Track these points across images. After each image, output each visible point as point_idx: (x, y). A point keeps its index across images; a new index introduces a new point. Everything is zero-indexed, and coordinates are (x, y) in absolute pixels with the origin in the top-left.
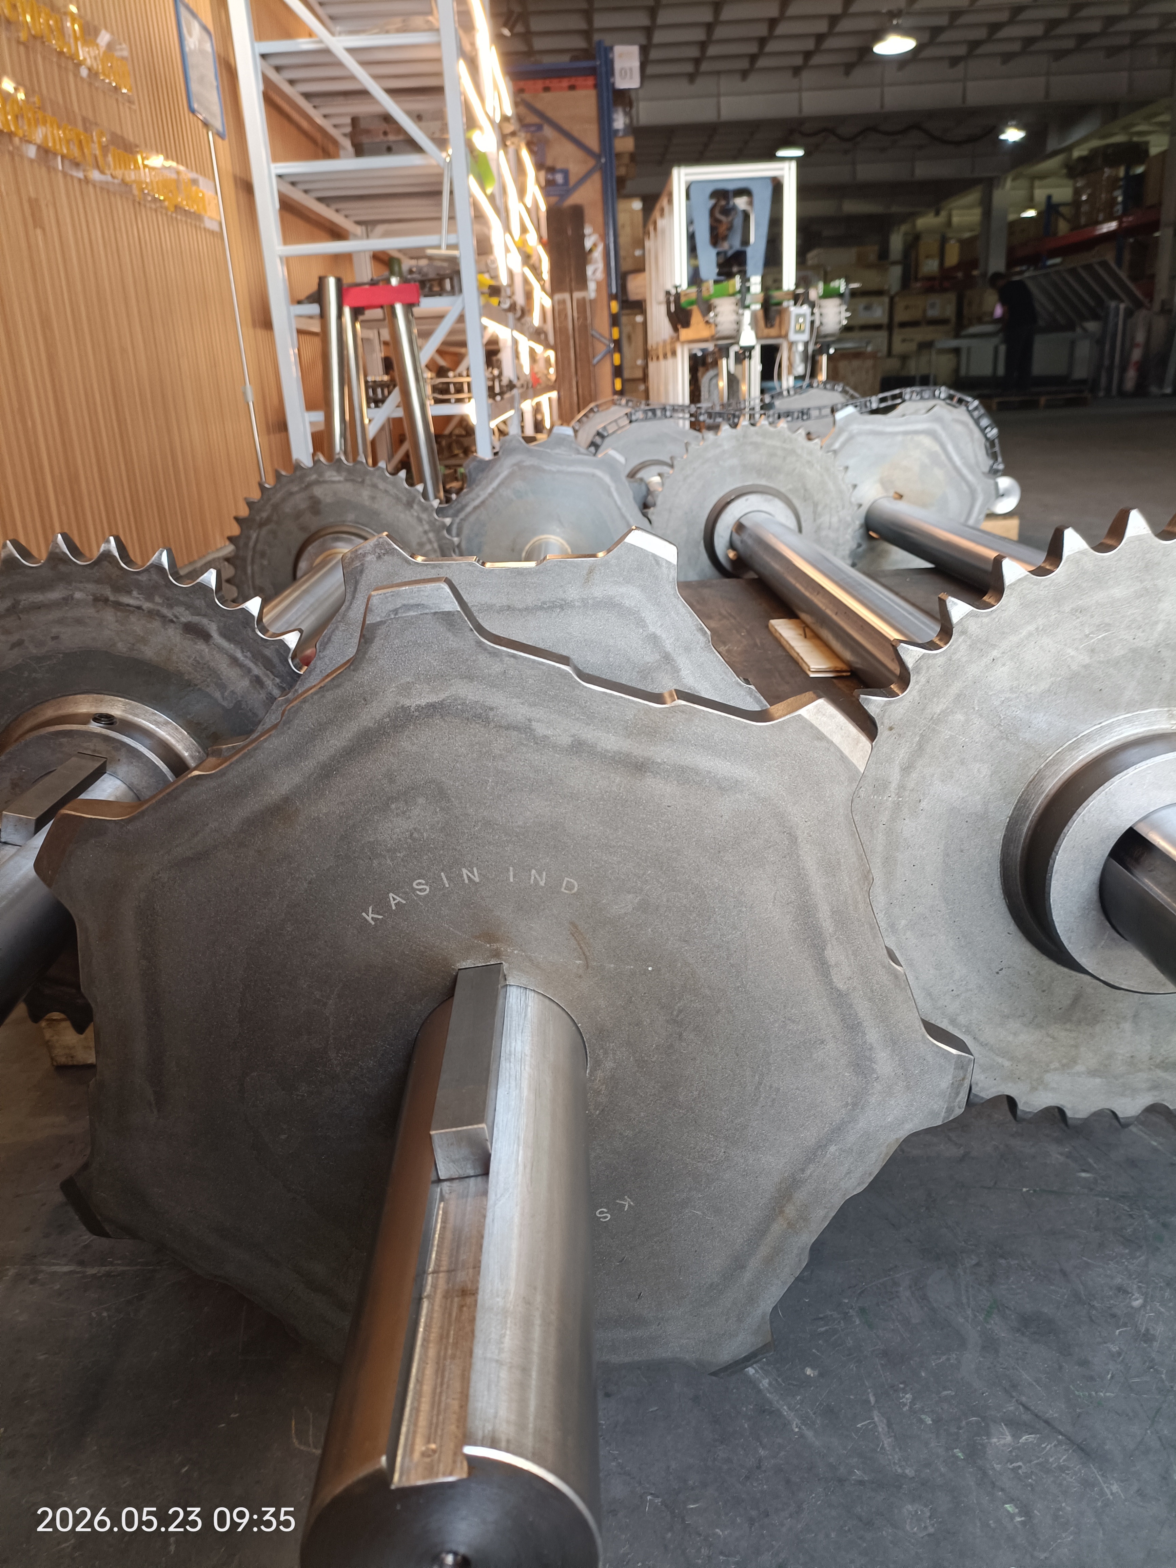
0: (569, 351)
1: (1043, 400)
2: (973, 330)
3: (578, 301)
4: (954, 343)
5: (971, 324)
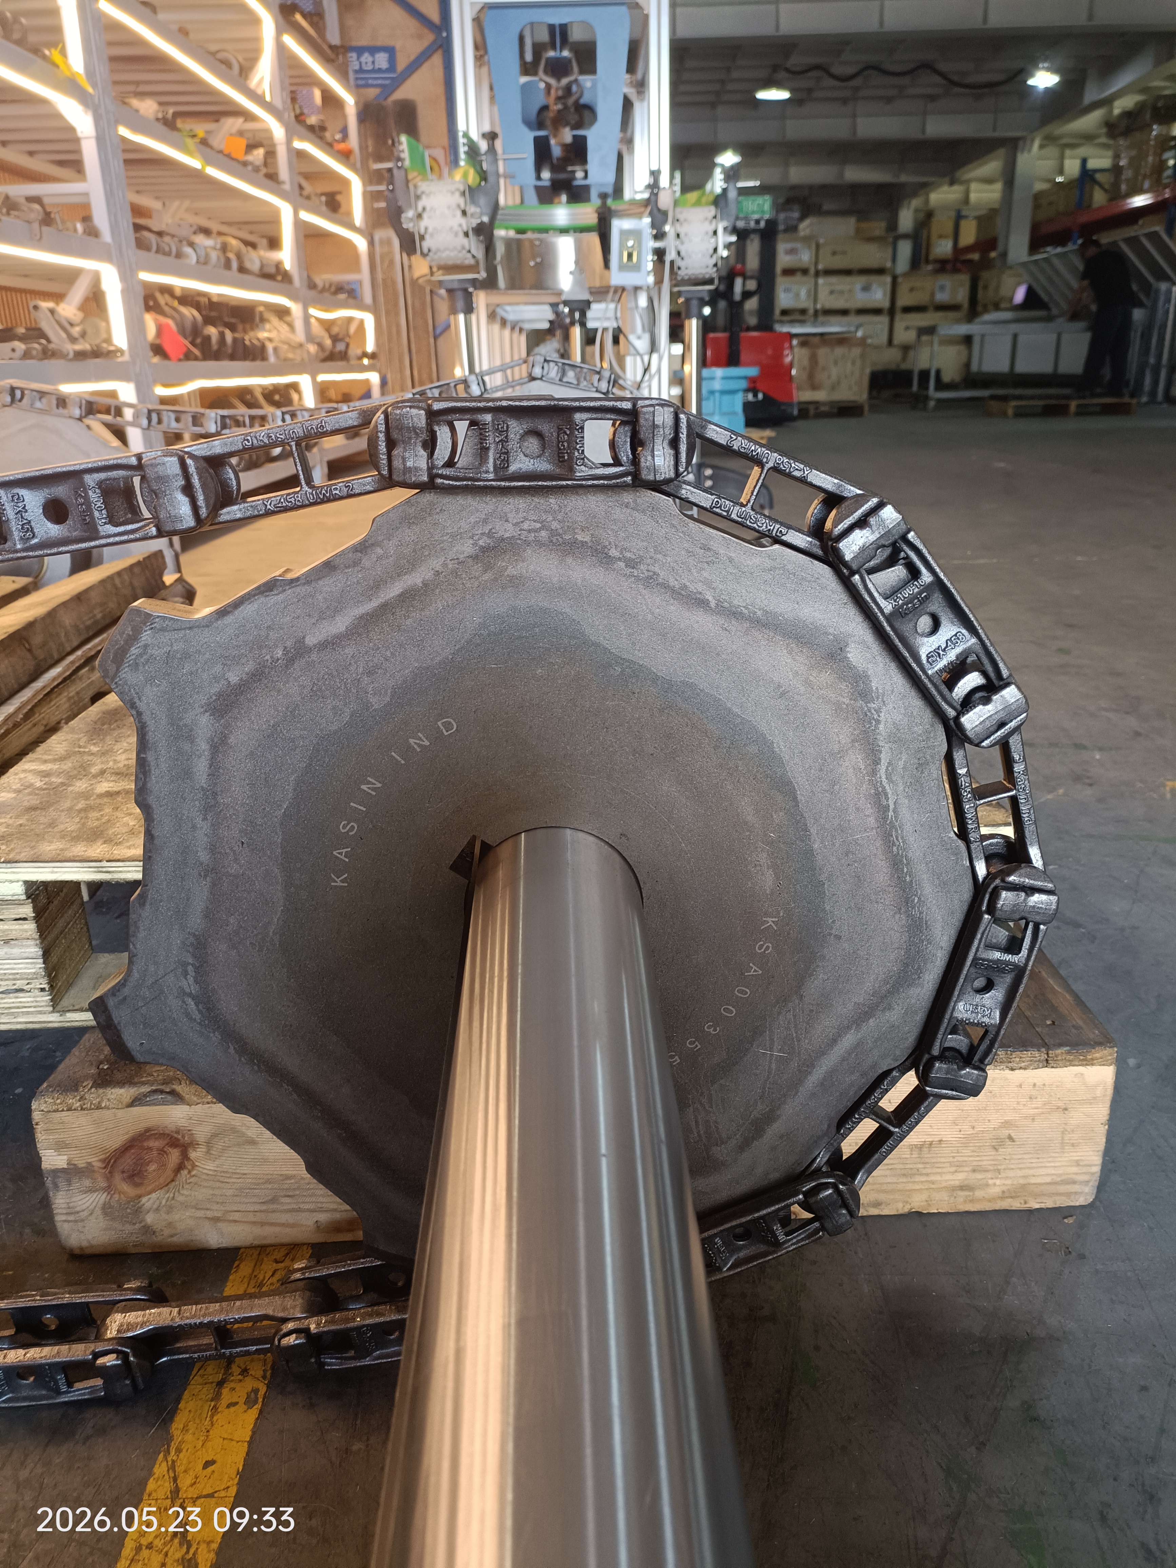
0: (397, 314)
1: (1073, 405)
4: (963, 329)
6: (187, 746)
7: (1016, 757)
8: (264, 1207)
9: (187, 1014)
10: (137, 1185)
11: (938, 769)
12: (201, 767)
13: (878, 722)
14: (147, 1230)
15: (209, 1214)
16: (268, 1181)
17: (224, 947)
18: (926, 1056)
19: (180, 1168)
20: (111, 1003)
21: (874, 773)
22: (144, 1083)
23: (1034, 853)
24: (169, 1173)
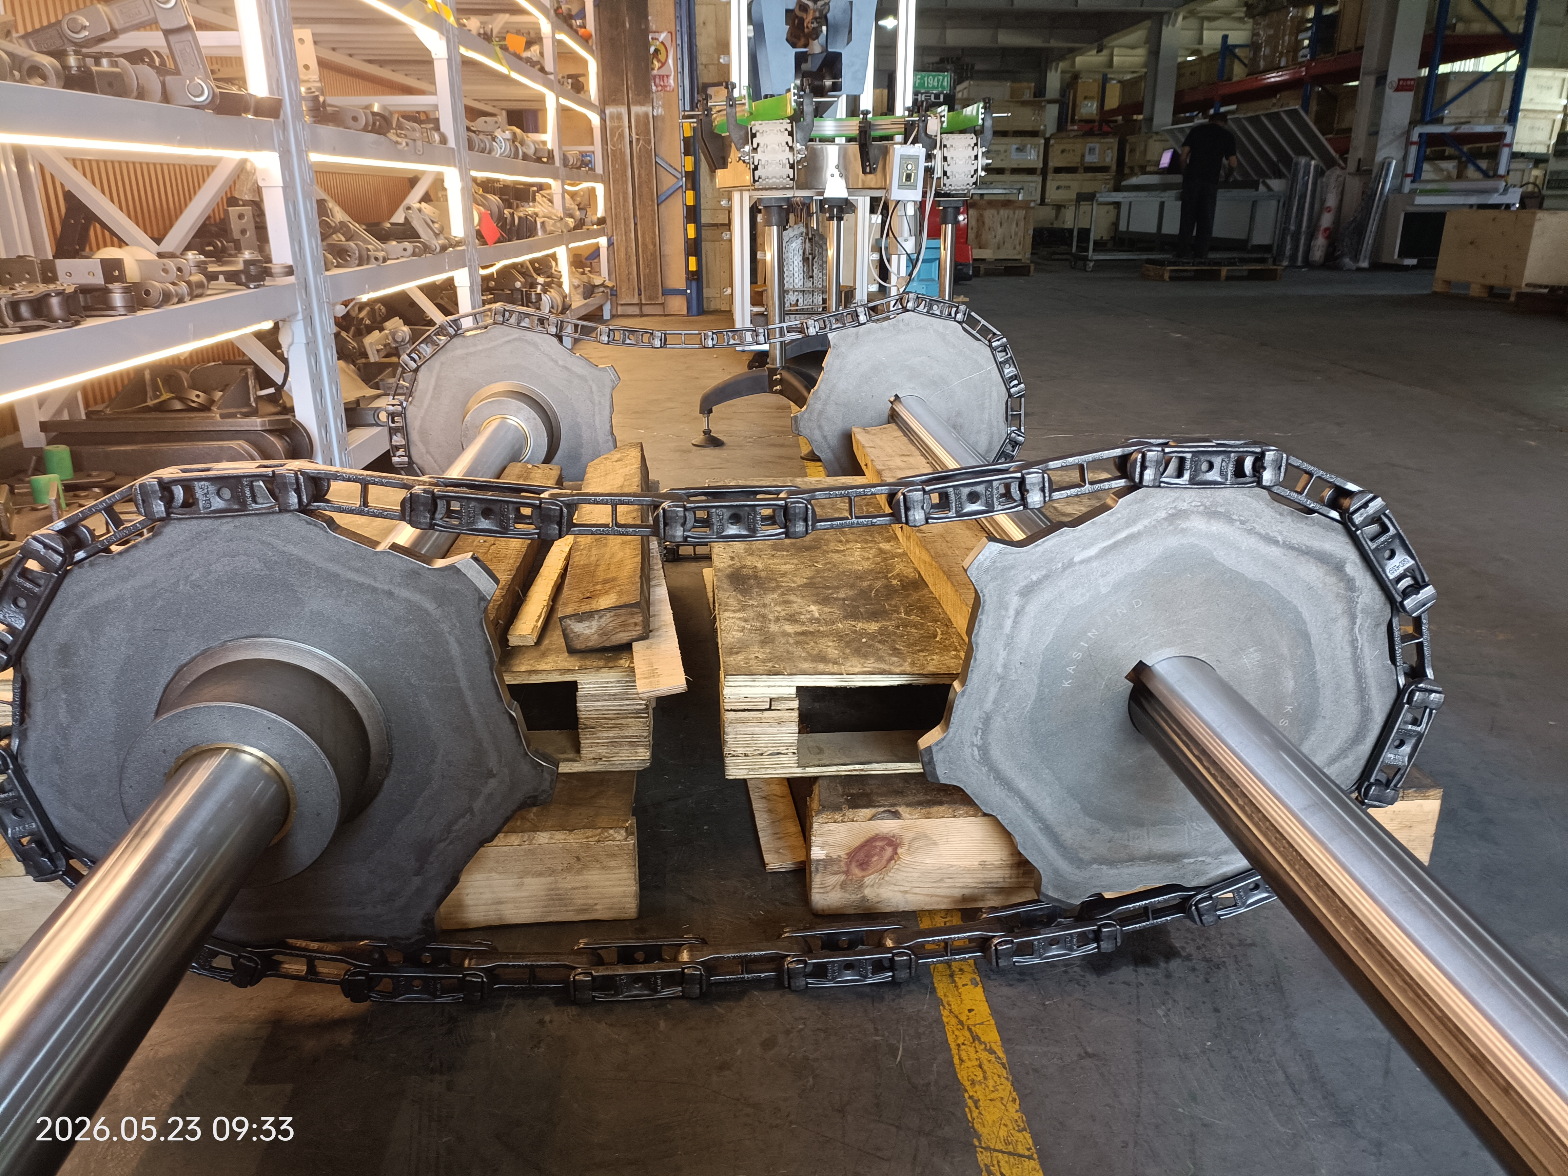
1: (1224, 271)
2: (1134, 181)
3: (637, 116)
4: (1114, 196)
5: (1133, 174)
6: (1003, 613)
7: (1424, 621)
8: (934, 885)
9: (973, 756)
10: (864, 870)
11: (1384, 628)
12: (1009, 623)
13: (1357, 603)
14: (864, 899)
15: (902, 889)
16: (940, 869)
17: (999, 719)
18: (1366, 783)
19: (891, 858)
20: (934, 749)
21: (1352, 629)
22: (880, 806)
23: (1430, 673)
24: (884, 862)
